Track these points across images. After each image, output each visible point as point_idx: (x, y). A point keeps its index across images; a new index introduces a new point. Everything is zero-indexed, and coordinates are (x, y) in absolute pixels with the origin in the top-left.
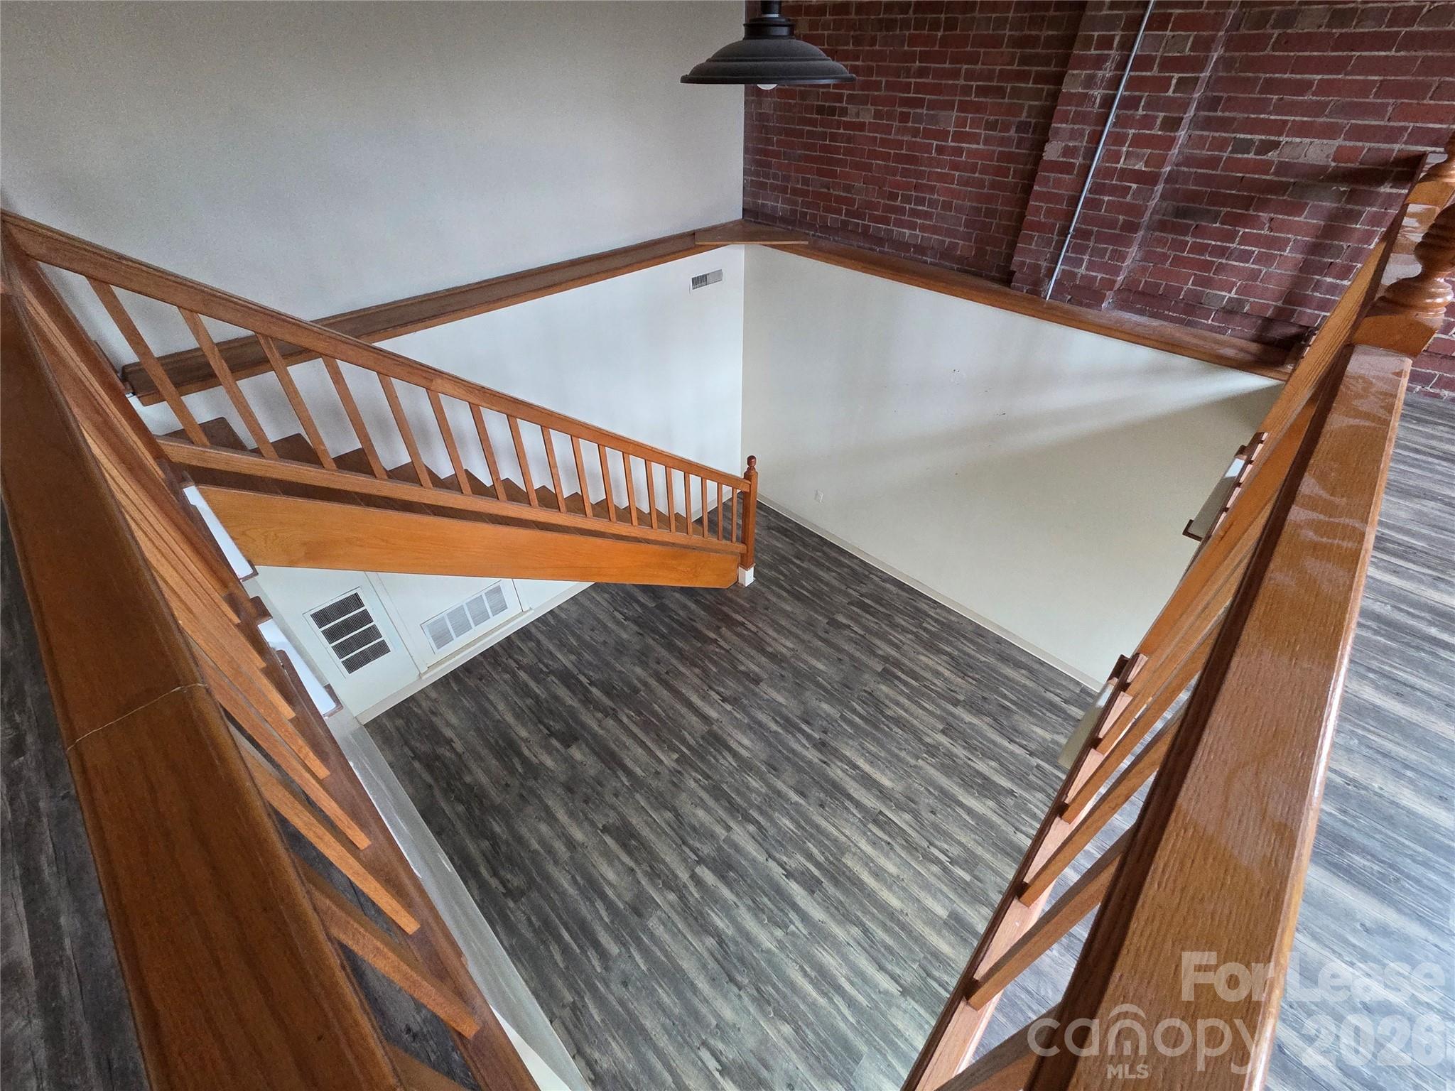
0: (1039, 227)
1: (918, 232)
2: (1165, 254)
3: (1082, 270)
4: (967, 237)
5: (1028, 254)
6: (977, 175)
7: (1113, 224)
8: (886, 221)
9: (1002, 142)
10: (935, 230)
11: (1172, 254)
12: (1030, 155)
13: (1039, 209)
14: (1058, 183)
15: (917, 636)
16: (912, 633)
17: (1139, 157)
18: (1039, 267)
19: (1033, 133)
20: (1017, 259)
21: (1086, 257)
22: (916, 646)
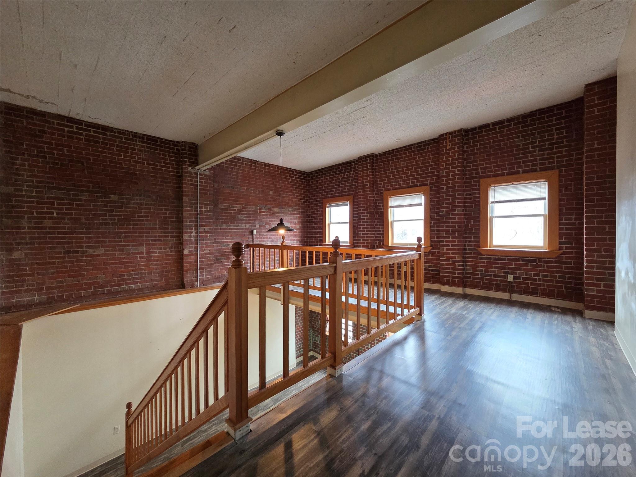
0: (188, 270)
1: (139, 284)
2: (218, 269)
3: (204, 277)
4: (161, 280)
5: (188, 278)
6: (159, 262)
7: (207, 265)
8: (122, 285)
9: (165, 252)
10: (146, 281)
11: (219, 268)
12: (175, 254)
13: (186, 266)
14: (190, 259)
15: (215, 424)
16: (213, 425)
17: (207, 250)
18: (193, 280)
19: (175, 249)
20: (185, 280)
21: (204, 274)
22: (219, 426)
